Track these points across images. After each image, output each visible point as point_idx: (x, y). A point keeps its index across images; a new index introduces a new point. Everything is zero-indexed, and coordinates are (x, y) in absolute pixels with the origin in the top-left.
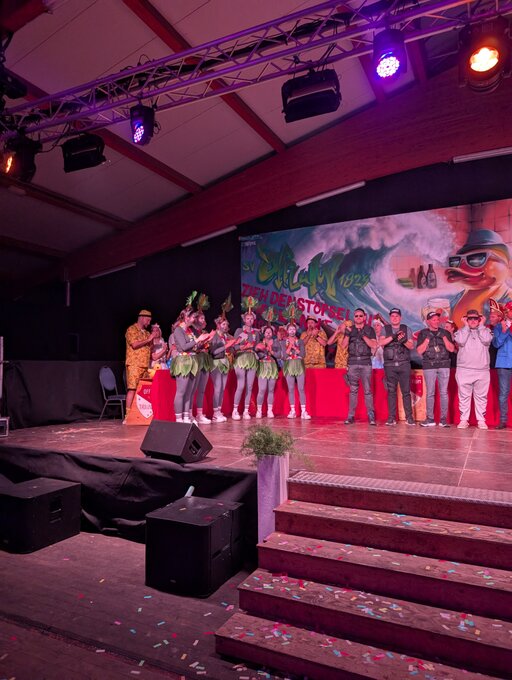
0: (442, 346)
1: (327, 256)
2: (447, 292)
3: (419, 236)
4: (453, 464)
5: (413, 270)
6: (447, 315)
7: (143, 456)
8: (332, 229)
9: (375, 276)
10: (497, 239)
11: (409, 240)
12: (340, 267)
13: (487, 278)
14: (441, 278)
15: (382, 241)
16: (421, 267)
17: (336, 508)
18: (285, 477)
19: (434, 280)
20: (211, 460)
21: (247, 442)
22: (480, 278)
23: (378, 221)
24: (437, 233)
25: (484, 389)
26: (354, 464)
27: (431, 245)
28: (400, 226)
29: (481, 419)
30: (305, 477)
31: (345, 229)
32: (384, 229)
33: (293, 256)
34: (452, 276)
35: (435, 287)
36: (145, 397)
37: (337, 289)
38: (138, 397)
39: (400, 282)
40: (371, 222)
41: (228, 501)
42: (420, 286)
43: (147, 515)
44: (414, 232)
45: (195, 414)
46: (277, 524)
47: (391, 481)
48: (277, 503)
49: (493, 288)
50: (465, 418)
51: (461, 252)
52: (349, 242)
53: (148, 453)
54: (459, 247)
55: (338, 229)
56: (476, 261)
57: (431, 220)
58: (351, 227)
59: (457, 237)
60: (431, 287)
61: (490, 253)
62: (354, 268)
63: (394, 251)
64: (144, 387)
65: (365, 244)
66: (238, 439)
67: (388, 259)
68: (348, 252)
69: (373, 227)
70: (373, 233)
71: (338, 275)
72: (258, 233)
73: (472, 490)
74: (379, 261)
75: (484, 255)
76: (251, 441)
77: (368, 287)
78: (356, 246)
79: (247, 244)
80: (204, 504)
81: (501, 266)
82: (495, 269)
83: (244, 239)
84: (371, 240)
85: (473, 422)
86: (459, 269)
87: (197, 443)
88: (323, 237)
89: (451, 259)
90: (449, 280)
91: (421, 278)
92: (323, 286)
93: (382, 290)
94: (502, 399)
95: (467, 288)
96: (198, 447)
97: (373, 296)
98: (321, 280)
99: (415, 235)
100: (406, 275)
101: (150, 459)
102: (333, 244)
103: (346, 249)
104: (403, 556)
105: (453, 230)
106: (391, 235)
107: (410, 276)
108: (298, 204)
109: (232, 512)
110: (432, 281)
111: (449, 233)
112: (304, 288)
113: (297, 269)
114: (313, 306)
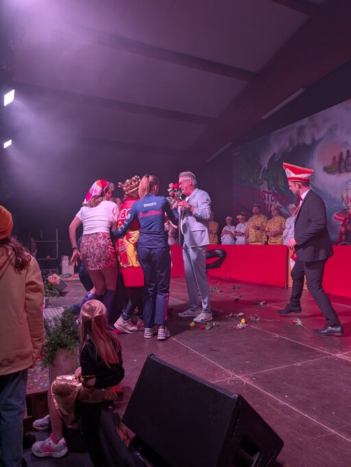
1: (278, 155)
3: (340, 126)
8: (281, 133)
11: (332, 130)
15: (313, 136)
16: (341, 154)
23: (311, 119)
27: (348, 131)
28: (325, 120)
31: (289, 131)
32: (315, 125)
33: (259, 159)
37: (285, 181)
40: (306, 121)
42: (340, 172)
44: (335, 123)
52: (291, 142)
55: (285, 132)
57: (348, 109)
58: (293, 129)
60: (348, 171)
63: (322, 143)
65: (301, 141)
67: (317, 151)
68: (291, 149)
69: (307, 125)
70: (307, 131)
72: (240, 145)
74: (310, 153)
78: (295, 144)
79: (235, 154)
83: (233, 151)
84: (306, 137)
88: (276, 141)
91: (341, 164)
92: (276, 179)
98: (275, 174)
100: (329, 163)
102: (282, 145)
106: (319, 130)
107: (333, 163)
108: (263, 118)
110: (349, 165)
112: (266, 183)
113: (261, 168)
114: (270, 195)
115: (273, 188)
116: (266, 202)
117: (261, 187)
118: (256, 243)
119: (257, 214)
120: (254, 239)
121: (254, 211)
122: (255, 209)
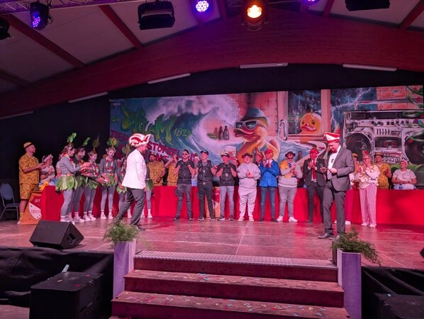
0: (230, 173)
1: (166, 116)
2: (234, 143)
3: (221, 109)
4: (234, 242)
5: (216, 129)
6: (234, 155)
7: (31, 246)
8: (170, 100)
9: (195, 131)
10: (262, 114)
11: (215, 110)
12: (175, 124)
13: (256, 135)
14: (231, 134)
15: (200, 110)
16: (221, 127)
17: (165, 273)
18: (132, 255)
19: (228, 135)
20: (83, 246)
21: (108, 233)
22: (252, 135)
23: (198, 98)
24: (230, 108)
25: (253, 199)
26: (177, 245)
27: (227, 115)
28: (210, 102)
29: (250, 215)
30: (146, 254)
31: (177, 101)
32: (201, 103)
33: (145, 115)
34: (238, 133)
35: (228, 139)
36: (36, 205)
37: (172, 137)
38: (30, 204)
39: (209, 135)
40: (193, 98)
41: (94, 273)
42: (220, 139)
43: (32, 287)
44: (217, 106)
45: (73, 216)
46: (126, 285)
47: (198, 254)
48: (126, 272)
49: (259, 141)
50: (242, 215)
51: (243, 120)
52: (180, 109)
53: (35, 243)
54: (241, 117)
55: (174, 100)
56: (250, 126)
57: (227, 100)
58: (181, 100)
59: (241, 111)
60: (226, 139)
61: (258, 122)
62: (183, 125)
63: (206, 117)
64: (36, 198)
65: (189, 111)
66: (103, 231)
67: (203, 121)
68: (179, 115)
69: (194, 101)
70: (194, 105)
71: (173, 129)
72: (121, 98)
73: (243, 256)
74: (197, 122)
75: (255, 122)
76: (111, 233)
77: (190, 137)
78: (184, 112)
79: (115, 104)
80: (76, 276)
81: (263, 130)
82: (260, 131)
83: (112, 101)
84: (193, 109)
85: (246, 217)
86: (241, 130)
87: (73, 235)
88: (164, 105)
89: (237, 124)
90: (236, 136)
91: (221, 134)
92: (164, 135)
93: (198, 139)
94: (262, 204)
95: (246, 141)
96: (73, 238)
97: (193, 143)
98: (162, 131)
99: (218, 108)
100: (212, 132)
101: (37, 247)
102: (170, 109)
103: (178, 113)
104: (203, 299)
105: (239, 107)
106: (204, 107)
107: (215, 132)
108: (149, 83)
109: (95, 281)
110: (227, 135)
111: (237, 109)
113: (147, 123)
114: (157, 147)
115: (161, 141)
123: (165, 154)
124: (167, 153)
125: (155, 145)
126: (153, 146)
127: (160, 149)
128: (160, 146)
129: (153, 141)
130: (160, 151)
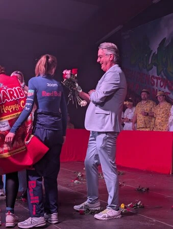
79: (125, 38)
88: (166, 26)
92: (166, 64)
112: (155, 68)
113: (151, 54)
114: (159, 81)
115: (162, 74)
116: (155, 88)
117: (150, 72)
118: (143, 129)
119: (145, 100)
120: (142, 126)
121: (142, 97)
122: (143, 95)
123: (167, 90)
124: (169, 89)
125: (157, 79)
126: (155, 80)
127: (162, 84)
128: (163, 80)
129: (156, 75)
130: (162, 87)
